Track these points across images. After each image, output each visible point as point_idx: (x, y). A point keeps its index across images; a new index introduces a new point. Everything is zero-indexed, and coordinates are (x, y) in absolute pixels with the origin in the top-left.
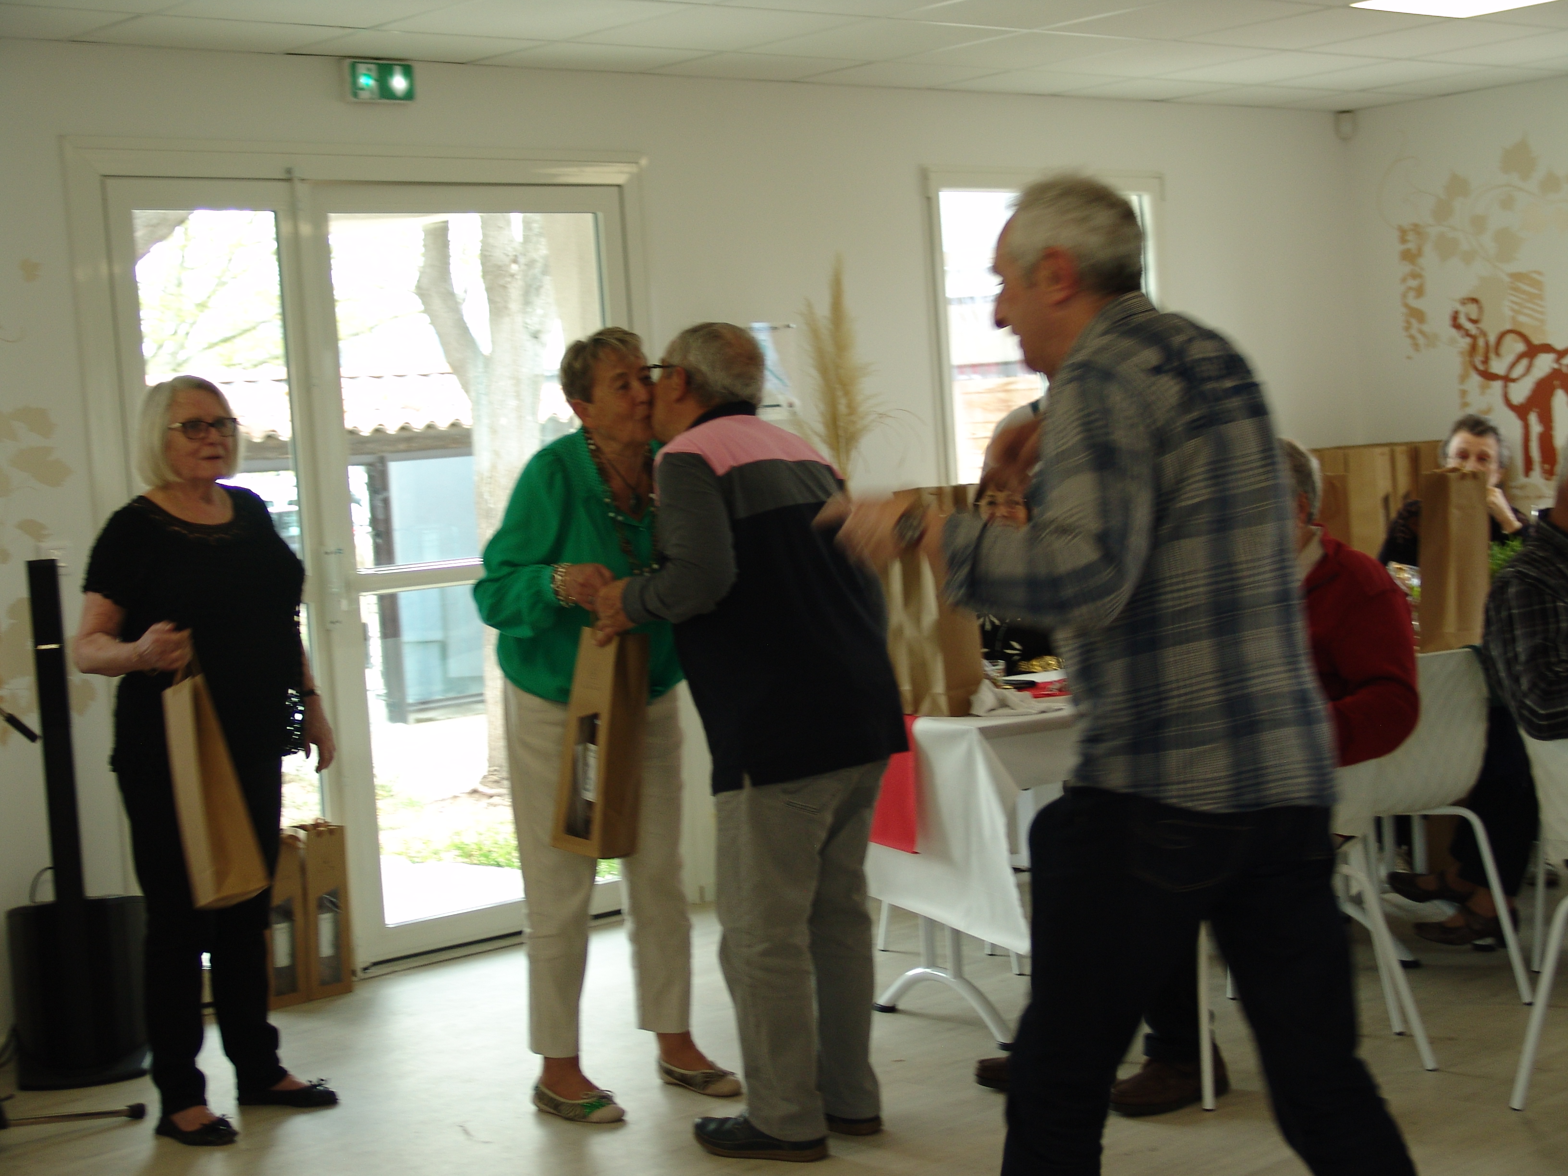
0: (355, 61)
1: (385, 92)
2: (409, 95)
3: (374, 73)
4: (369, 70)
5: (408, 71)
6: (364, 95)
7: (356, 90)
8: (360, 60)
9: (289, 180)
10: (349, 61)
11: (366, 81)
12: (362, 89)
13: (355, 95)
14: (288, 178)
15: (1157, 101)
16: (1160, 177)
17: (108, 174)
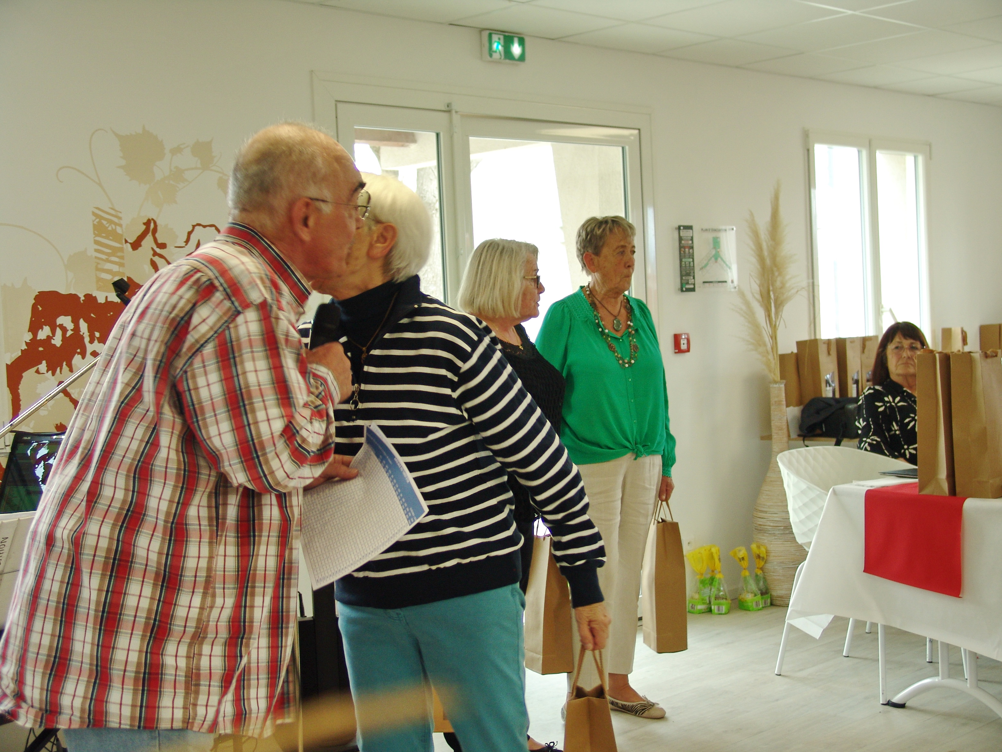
0: (492, 32)
1: (508, 54)
2: (522, 58)
3: (502, 41)
4: (499, 39)
5: (522, 42)
6: (496, 56)
7: (491, 52)
8: (494, 32)
9: (449, 111)
10: (488, 32)
11: (498, 46)
12: (496, 52)
13: (491, 56)
14: (448, 110)
15: (929, 96)
16: (930, 146)
17: (339, 100)
